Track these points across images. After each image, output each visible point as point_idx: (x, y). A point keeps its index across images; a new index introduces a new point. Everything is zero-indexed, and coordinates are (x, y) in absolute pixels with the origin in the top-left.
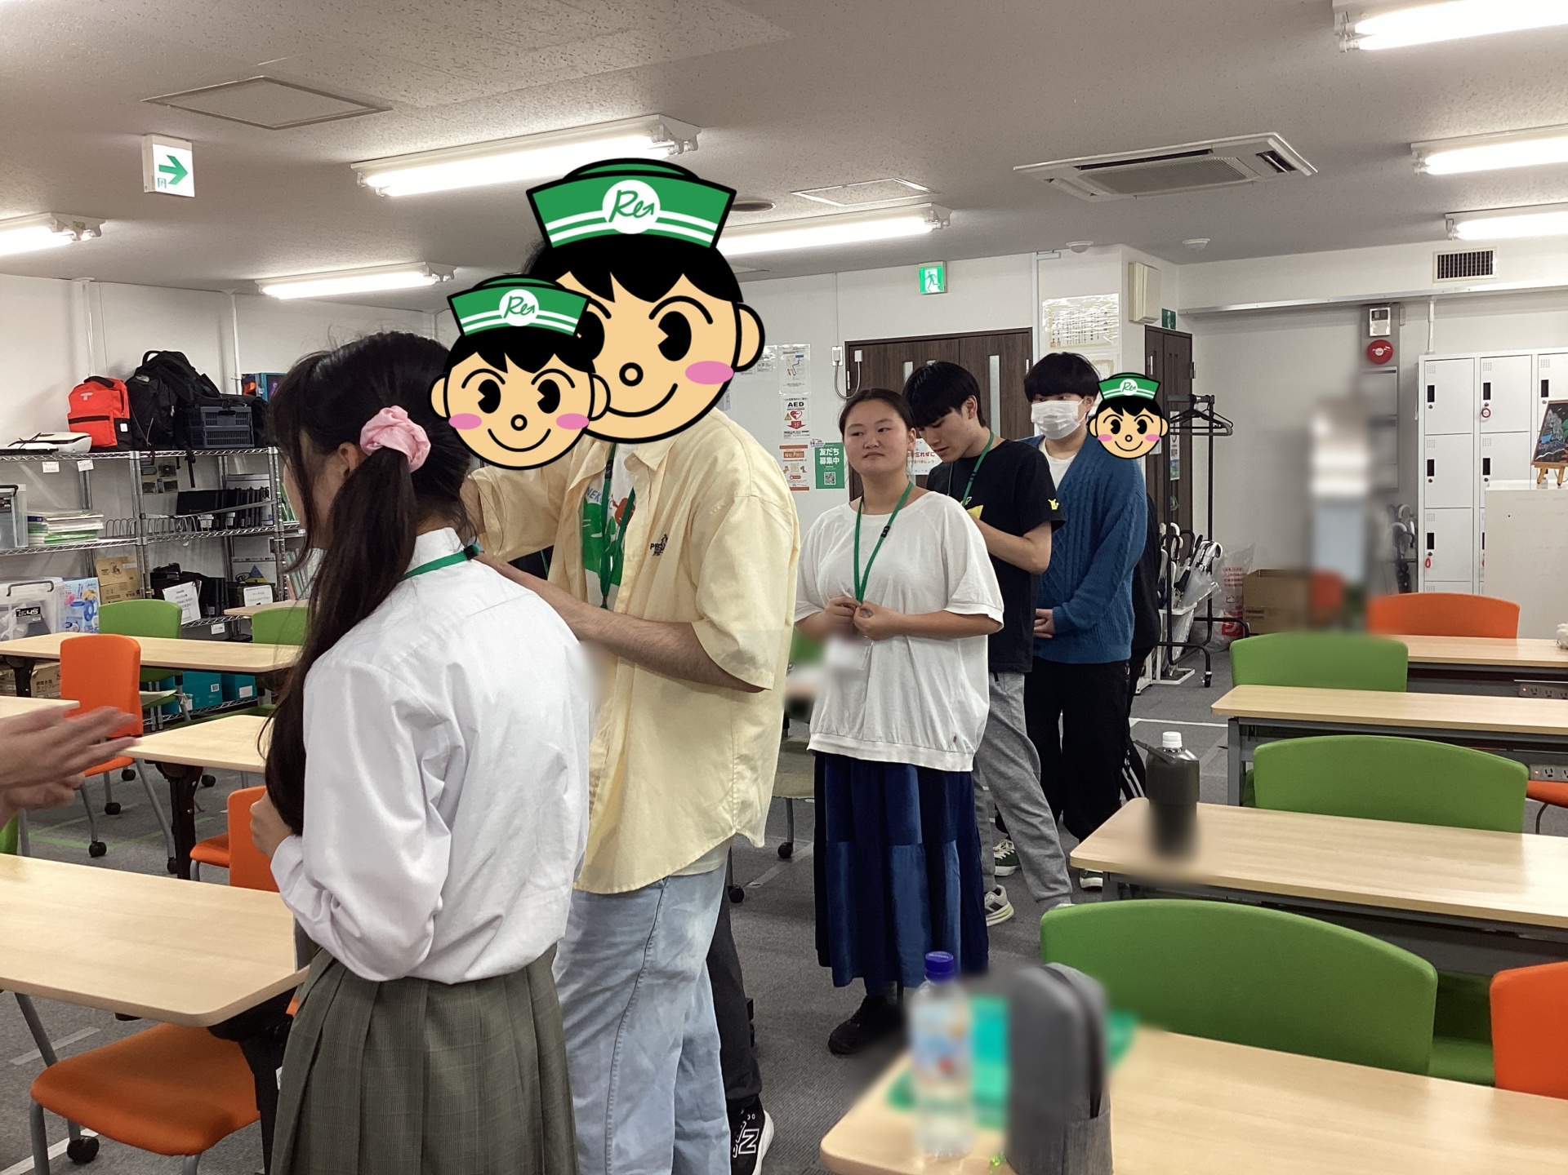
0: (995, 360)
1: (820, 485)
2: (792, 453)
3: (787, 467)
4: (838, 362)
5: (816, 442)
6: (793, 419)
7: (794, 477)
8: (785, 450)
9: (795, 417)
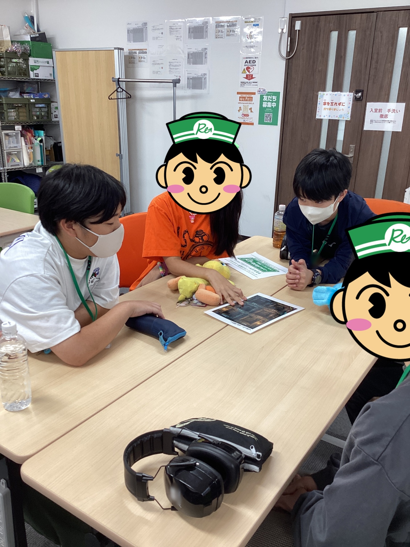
0: (403, 31)
1: (261, 122)
2: (245, 98)
3: (240, 108)
4: (283, 29)
5: (262, 90)
6: (248, 73)
7: (245, 115)
8: (240, 95)
9: (249, 71)
